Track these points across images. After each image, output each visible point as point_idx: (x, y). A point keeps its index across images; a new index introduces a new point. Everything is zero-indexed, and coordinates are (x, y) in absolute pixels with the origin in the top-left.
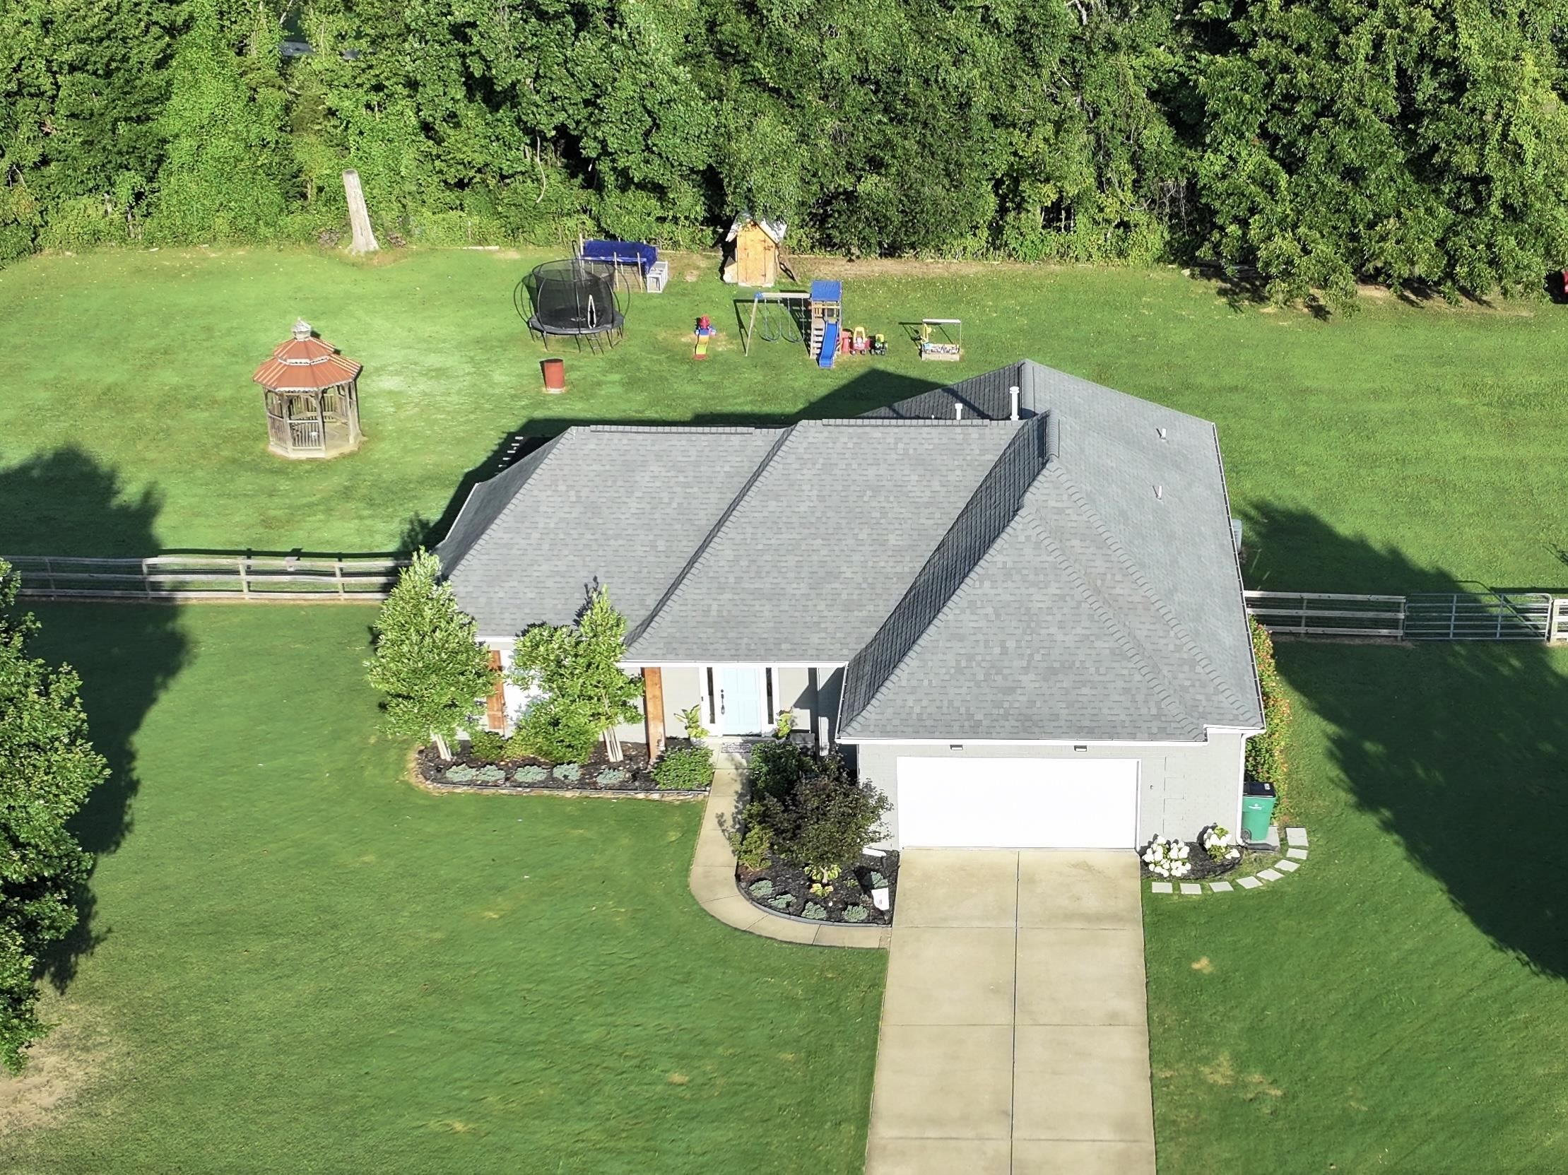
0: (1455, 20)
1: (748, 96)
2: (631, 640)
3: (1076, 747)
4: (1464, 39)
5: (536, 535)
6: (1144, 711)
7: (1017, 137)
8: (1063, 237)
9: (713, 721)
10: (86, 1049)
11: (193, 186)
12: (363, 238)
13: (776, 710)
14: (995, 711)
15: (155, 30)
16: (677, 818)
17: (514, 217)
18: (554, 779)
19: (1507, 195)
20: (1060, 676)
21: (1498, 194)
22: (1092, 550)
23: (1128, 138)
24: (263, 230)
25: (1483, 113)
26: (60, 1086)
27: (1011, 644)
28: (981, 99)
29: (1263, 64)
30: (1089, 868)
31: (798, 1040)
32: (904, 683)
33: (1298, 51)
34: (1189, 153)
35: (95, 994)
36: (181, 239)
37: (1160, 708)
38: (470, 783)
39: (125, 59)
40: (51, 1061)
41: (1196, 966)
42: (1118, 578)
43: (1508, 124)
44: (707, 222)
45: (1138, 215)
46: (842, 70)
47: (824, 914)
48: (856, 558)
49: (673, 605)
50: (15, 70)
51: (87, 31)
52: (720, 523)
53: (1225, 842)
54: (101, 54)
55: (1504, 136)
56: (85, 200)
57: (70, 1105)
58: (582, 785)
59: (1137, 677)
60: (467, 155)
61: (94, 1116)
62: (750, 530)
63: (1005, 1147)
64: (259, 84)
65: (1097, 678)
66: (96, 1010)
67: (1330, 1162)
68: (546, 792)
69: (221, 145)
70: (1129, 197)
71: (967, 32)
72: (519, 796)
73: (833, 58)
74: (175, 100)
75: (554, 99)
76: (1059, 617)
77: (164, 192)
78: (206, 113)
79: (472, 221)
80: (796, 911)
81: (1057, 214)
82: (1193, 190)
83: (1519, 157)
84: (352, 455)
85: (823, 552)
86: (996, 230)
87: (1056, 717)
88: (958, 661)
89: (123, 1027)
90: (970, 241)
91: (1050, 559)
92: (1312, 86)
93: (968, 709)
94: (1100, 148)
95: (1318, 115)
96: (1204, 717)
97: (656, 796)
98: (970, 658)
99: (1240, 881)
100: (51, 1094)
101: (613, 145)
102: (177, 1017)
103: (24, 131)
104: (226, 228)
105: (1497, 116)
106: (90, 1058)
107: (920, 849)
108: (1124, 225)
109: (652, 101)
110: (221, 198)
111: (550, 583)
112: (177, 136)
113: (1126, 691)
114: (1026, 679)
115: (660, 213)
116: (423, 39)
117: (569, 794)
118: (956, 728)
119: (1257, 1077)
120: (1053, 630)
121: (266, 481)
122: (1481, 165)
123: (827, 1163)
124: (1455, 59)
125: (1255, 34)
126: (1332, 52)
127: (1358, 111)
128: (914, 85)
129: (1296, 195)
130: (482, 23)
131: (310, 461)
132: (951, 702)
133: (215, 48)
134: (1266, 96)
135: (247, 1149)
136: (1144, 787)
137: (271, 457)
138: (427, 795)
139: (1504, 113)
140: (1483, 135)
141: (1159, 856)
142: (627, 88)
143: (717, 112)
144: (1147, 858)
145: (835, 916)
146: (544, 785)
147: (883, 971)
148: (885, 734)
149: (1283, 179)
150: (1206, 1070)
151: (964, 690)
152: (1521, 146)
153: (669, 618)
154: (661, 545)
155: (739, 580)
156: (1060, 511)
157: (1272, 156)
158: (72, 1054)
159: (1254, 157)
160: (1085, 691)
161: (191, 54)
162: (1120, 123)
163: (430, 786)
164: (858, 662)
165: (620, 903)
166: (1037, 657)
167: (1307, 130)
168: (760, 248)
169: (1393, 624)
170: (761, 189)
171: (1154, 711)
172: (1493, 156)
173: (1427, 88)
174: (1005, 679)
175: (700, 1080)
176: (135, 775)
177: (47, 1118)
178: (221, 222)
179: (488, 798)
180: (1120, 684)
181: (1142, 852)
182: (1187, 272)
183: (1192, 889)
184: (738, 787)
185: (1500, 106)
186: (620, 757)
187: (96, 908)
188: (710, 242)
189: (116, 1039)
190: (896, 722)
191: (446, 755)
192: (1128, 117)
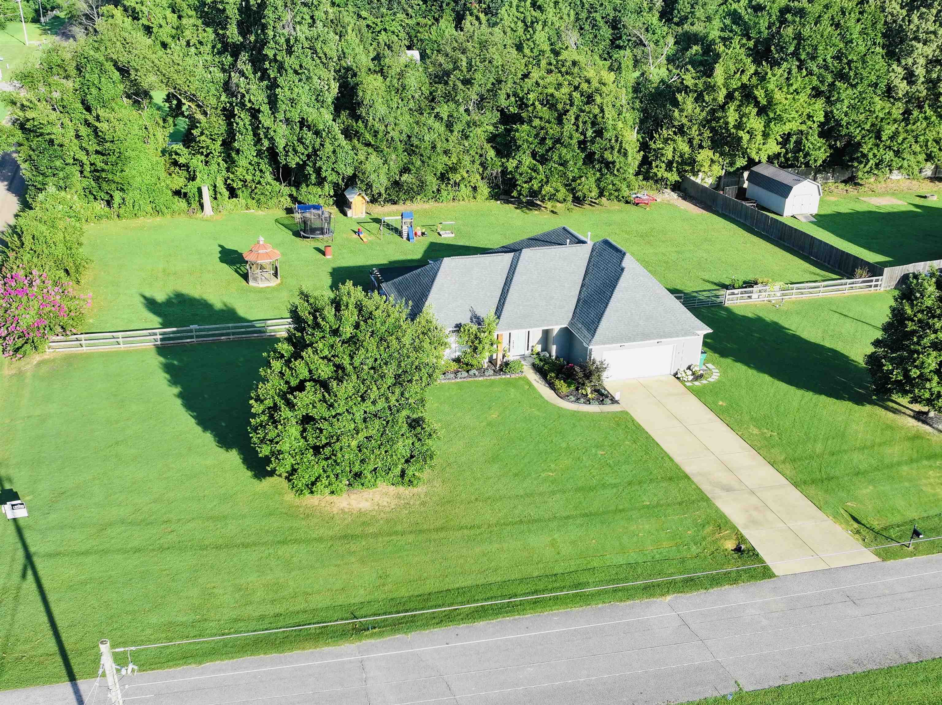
2: (496, 325)
3: (658, 342)
4: (607, 116)
8: (455, 193)
12: (209, 210)
14: (634, 333)
16: (521, 381)
17: (263, 198)
18: (471, 375)
20: (650, 320)
21: (617, 166)
23: (481, 156)
24: (166, 210)
25: (610, 140)
30: (660, 382)
32: (604, 327)
34: (503, 160)
41: (720, 404)
43: (621, 143)
45: (481, 184)
46: (396, 137)
47: (598, 403)
48: (557, 291)
49: (505, 312)
55: (621, 147)
63: (716, 458)
70: (477, 177)
77: (128, 198)
79: (244, 201)
80: (587, 403)
82: (504, 174)
83: (625, 155)
85: (546, 291)
87: (652, 333)
88: (618, 319)
92: (552, 134)
93: (626, 333)
94: (471, 161)
95: (555, 144)
96: (694, 328)
98: (622, 317)
99: (708, 379)
104: (151, 211)
105: (617, 141)
108: (475, 187)
112: (134, 177)
113: (670, 322)
114: (641, 322)
118: (624, 340)
119: (766, 431)
122: (612, 157)
123: (670, 468)
124: (603, 122)
126: (559, 123)
127: (570, 141)
128: (417, 142)
129: (545, 172)
131: (267, 287)
132: (620, 332)
134: (536, 139)
136: (677, 353)
139: (619, 139)
140: (612, 148)
141: (682, 374)
144: (679, 375)
145: (601, 403)
146: (468, 377)
147: (631, 416)
148: (603, 343)
149: (541, 167)
151: (623, 328)
152: (626, 150)
153: (505, 316)
154: (488, 294)
155: (522, 302)
157: (534, 159)
159: (528, 160)
160: (659, 324)
162: (479, 151)
164: (572, 325)
166: (642, 315)
167: (551, 149)
168: (360, 203)
172: (616, 154)
173: (590, 132)
174: (634, 323)
175: (609, 452)
178: (149, 208)
181: (676, 374)
182: (499, 202)
185: (617, 137)
190: (605, 340)
192: (482, 149)
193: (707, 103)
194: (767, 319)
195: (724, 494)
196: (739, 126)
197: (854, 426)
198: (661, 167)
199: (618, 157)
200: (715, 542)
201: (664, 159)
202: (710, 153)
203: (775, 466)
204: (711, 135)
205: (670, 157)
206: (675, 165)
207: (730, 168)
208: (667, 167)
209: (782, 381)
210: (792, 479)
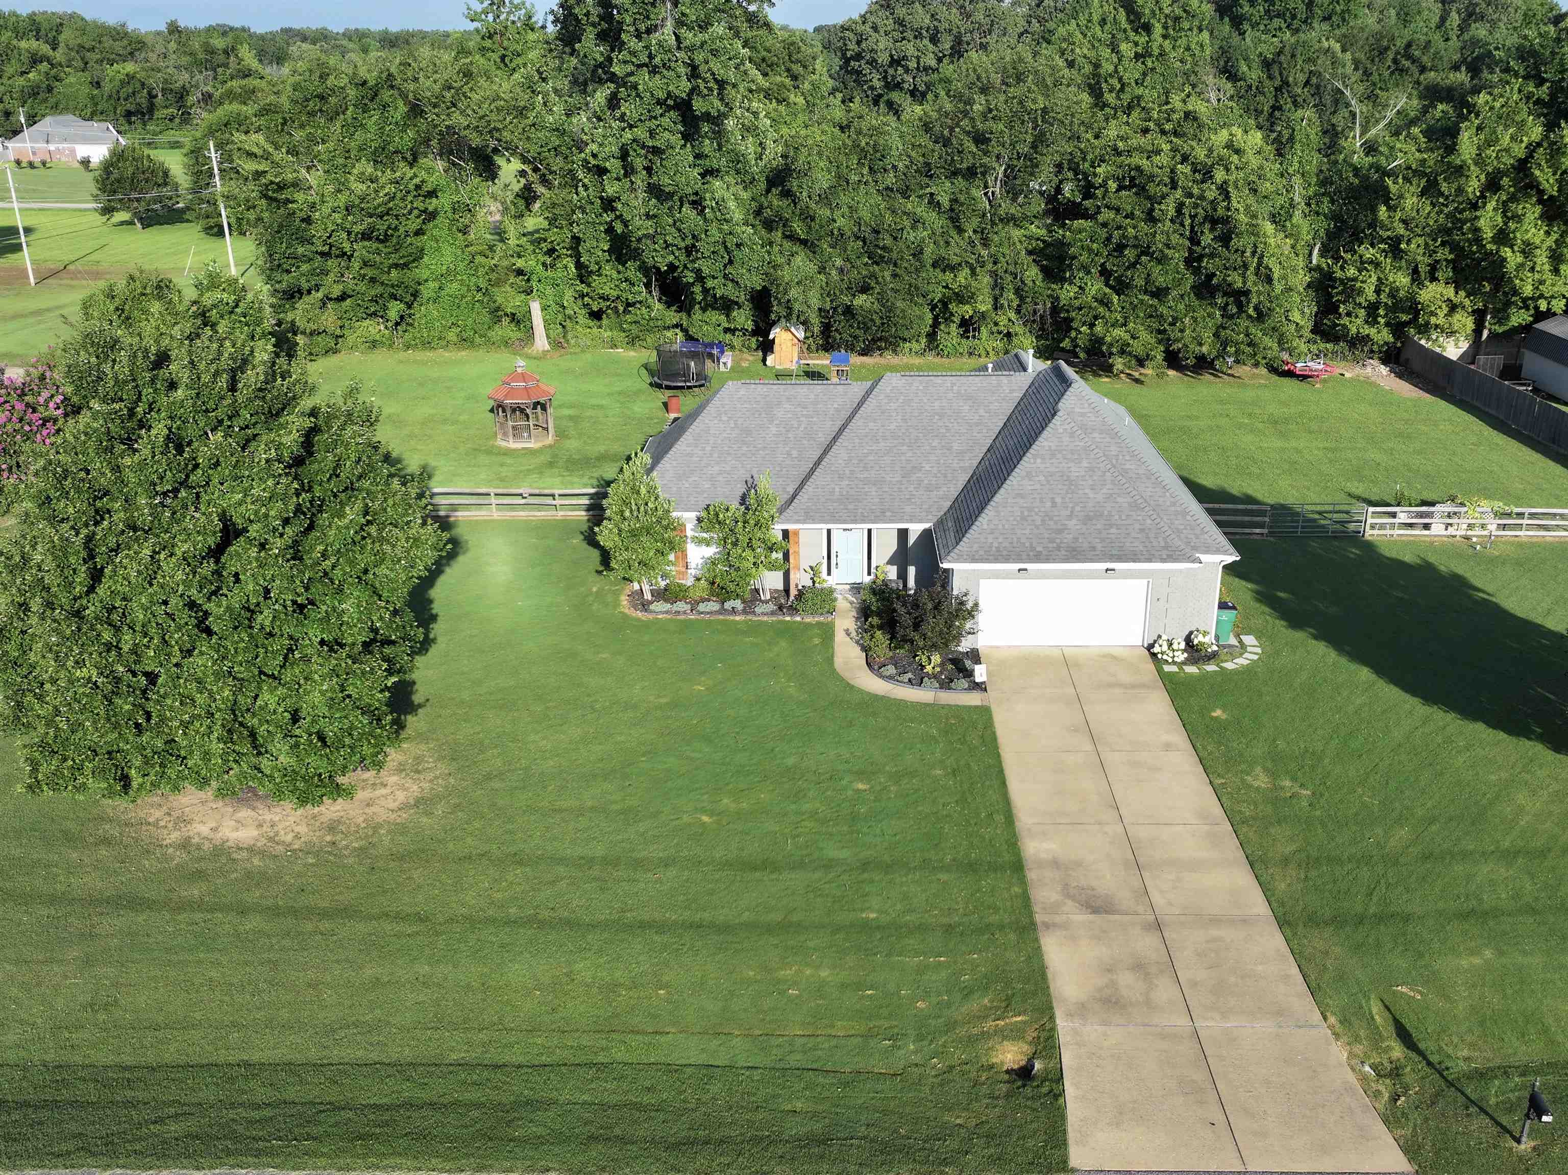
0: (1228, 192)
1: (787, 244)
2: (781, 511)
3: (1107, 570)
4: (1235, 204)
5: (708, 448)
6: (1155, 544)
7: (949, 276)
8: (971, 342)
9: (829, 574)
10: (418, 772)
11: (435, 312)
12: (541, 342)
13: (873, 565)
14: (1050, 545)
15: (416, 212)
16: (816, 631)
17: (635, 329)
18: (726, 610)
19: (1260, 303)
20: (1094, 522)
21: (1254, 300)
22: (1108, 440)
23: (1015, 278)
24: (478, 340)
25: (1243, 252)
26: (401, 796)
27: (1058, 500)
28: (929, 251)
29: (1104, 225)
30: (1114, 658)
31: (942, 762)
32: (985, 527)
33: (1126, 217)
34: (1054, 286)
35: (422, 737)
36: (427, 345)
37: (1166, 542)
38: (667, 612)
39: (396, 229)
40: (394, 779)
41: (1214, 714)
42: (1127, 458)
43: (1261, 257)
44: (754, 333)
45: (1018, 328)
46: (846, 229)
47: (937, 685)
48: (933, 458)
49: (809, 488)
50: (329, 237)
51: (375, 208)
52: (835, 439)
53: (1206, 640)
54: (382, 226)
55: (1260, 264)
56: (367, 323)
57: (412, 807)
58: (744, 612)
59: (1149, 521)
60: (607, 290)
61: (429, 814)
62: (857, 441)
63: (1119, 829)
64: (477, 253)
65: (1119, 522)
66: (423, 747)
67: (1367, 836)
68: (721, 617)
69: (453, 288)
70: (1012, 315)
71: (919, 210)
72: (703, 620)
73: (841, 222)
74: (426, 258)
75: (667, 247)
76: (1090, 482)
77: (418, 316)
78: (444, 268)
79: (607, 334)
80: (919, 681)
81: (968, 326)
82: (1055, 310)
83: (1269, 280)
84: (550, 446)
85: (910, 454)
86: (932, 336)
87: (1094, 548)
88: (1022, 512)
89: (444, 758)
90: (915, 346)
91: (1082, 444)
92: (1136, 237)
93: (1031, 544)
94: (997, 285)
95: (1139, 256)
96: (1196, 549)
97: (798, 619)
98: (1030, 509)
99: (1223, 665)
100: (394, 801)
101: (706, 271)
102: (482, 752)
103: (331, 277)
104: (455, 339)
105: (1254, 253)
106: (422, 777)
107: (992, 647)
108: (1009, 335)
109: (731, 241)
110: (453, 320)
111: (720, 478)
112: (426, 281)
113: (1142, 530)
114: (1072, 524)
115: (726, 325)
116: (584, 212)
117: (738, 618)
118: (1024, 557)
119: (1288, 783)
120: (1087, 491)
121: (500, 459)
122: (1244, 283)
123: (990, 841)
124: (1228, 217)
125: (1099, 207)
126: (1151, 218)
127: (1167, 251)
128: (888, 241)
129: (1123, 308)
130: (624, 198)
131: (523, 449)
132: (1019, 538)
133: (449, 230)
134: (1106, 246)
135: (548, 835)
136: (1154, 599)
137: (499, 447)
138: (639, 620)
139: (1259, 250)
140: (1245, 266)
141: (1165, 648)
142: (715, 234)
143: (769, 253)
144: (1156, 649)
145: (946, 685)
146: (718, 612)
147: (990, 718)
148: (974, 560)
149: (1115, 298)
150: (1249, 778)
151: (1027, 532)
152: (1271, 270)
153: (806, 497)
154: (795, 453)
155: (852, 472)
156: (1083, 415)
157: (1107, 285)
158: (407, 775)
159: (1095, 287)
160: (1113, 530)
161: (435, 232)
162: (1011, 268)
163: (639, 614)
164: (940, 523)
165: (789, 680)
166: (1078, 508)
167: (1133, 265)
168: (789, 344)
169: (1261, 525)
170: (796, 300)
171: (1163, 544)
172: (1251, 278)
173: (1207, 238)
174: (1056, 523)
175: (878, 788)
176: (434, 612)
177: (393, 816)
178: (452, 335)
179: (680, 621)
180: (1137, 526)
181: (1151, 646)
183: (1191, 669)
184: (854, 614)
185: (1255, 246)
186: (768, 597)
187: (416, 687)
188: (754, 346)
189: (439, 765)
190: (981, 553)
191: (648, 596)
192: (1016, 264)
193: (1447, 198)
194: (1442, 568)
195: (1080, 918)
196: (1503, 237)
197: (1521, 798)
198: (1357, 317)
199: (1255, 284)
200: (972, 1040)
201: (1361, 300)
202: (1450, 292)
203: (1257, 866)
204: (1451, 257)
205: (1372, 297)
206: (1381, 312)
207: (1497, 327)
208: (1369, 315)
209: (1396, 685)
210: (1282, 904)
